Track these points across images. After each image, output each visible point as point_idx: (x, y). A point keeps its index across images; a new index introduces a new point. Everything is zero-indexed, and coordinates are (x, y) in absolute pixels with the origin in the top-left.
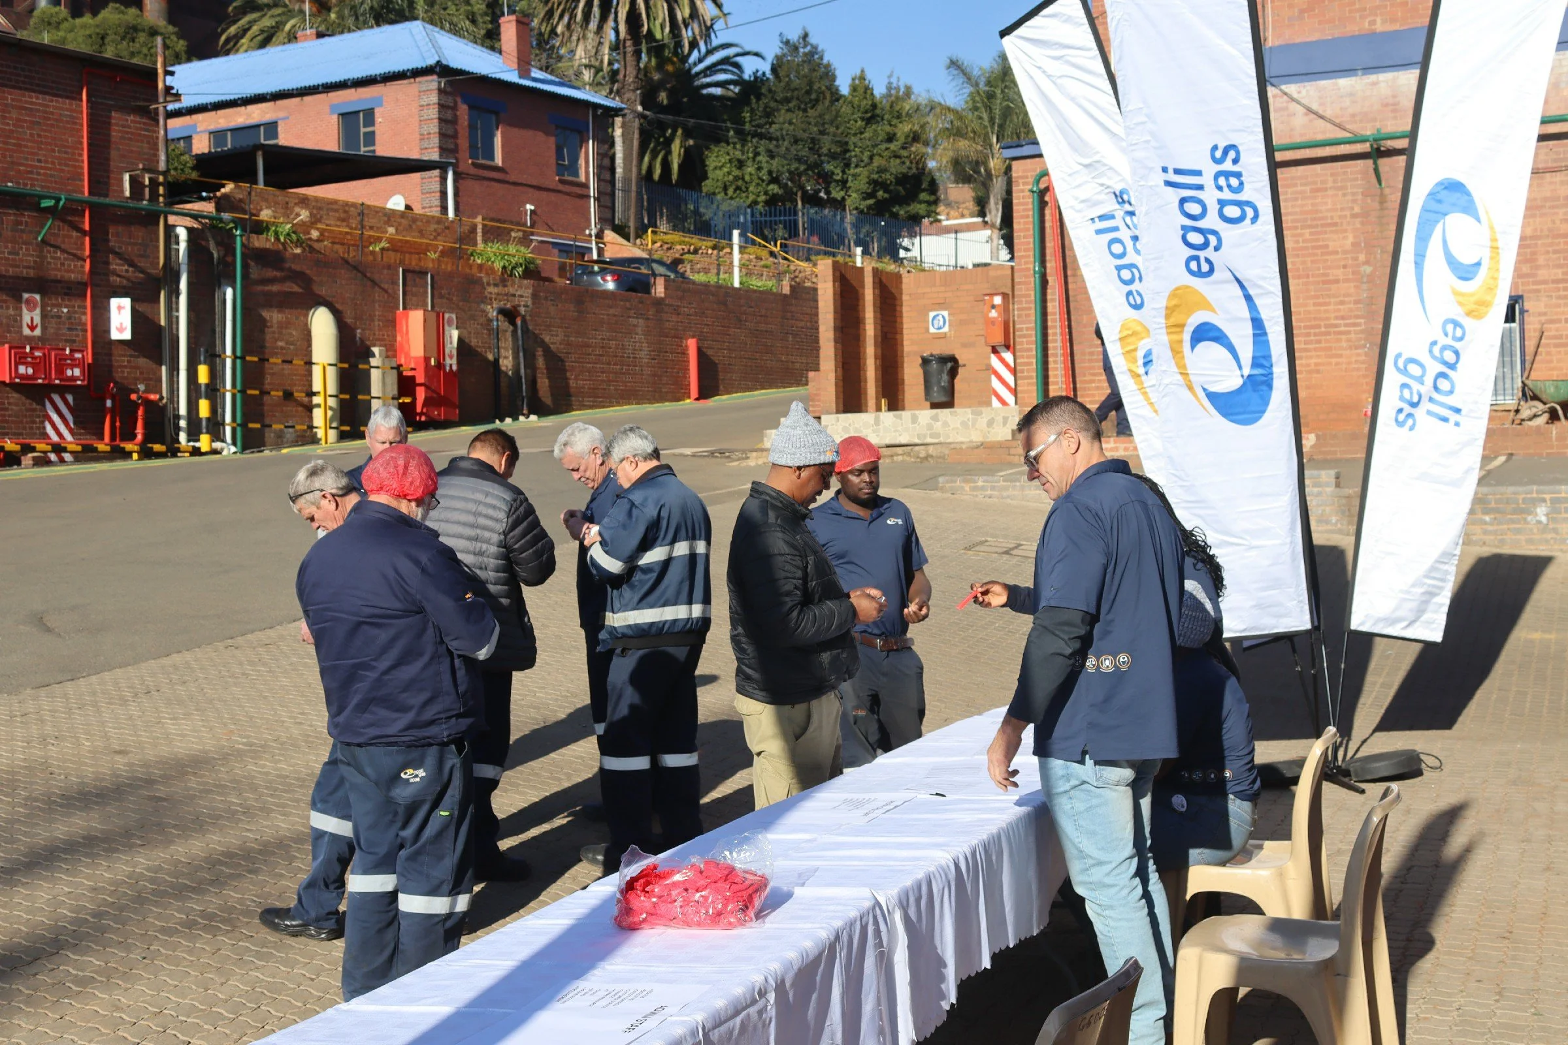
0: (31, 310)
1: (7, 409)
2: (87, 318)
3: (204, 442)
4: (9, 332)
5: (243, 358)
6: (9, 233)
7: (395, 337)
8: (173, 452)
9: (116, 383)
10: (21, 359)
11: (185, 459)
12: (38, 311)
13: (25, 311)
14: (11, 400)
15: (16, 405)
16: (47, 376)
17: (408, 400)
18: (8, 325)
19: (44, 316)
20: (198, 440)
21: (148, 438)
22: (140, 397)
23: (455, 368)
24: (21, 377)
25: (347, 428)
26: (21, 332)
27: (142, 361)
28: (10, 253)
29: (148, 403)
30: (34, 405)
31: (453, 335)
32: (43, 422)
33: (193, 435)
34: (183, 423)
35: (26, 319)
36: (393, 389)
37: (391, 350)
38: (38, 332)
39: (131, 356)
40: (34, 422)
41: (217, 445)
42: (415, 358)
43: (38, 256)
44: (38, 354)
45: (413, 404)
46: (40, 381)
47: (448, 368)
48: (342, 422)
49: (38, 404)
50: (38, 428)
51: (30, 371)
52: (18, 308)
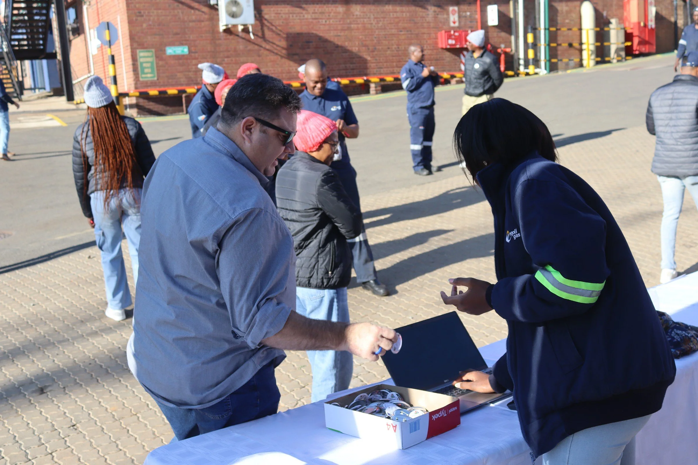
0: (453, 14)
1: (444, 60)
2: (478, 16)
3: (531, 69)
5: (548, 29)
7: (623, 13)
8: (517, 74)
9: (491, 45)
10: (450, 37)
11: (522, 77)
12: (456, 15)
13: (451, 15)
14: (447, 56)
15: (449, 57)
16: (461, 44)
17: (629, 44)
18: (444, 22)
19: (460, 17)
20: (528, 68)
21: (507, 69)
22: (502, 51)
23: (653, 26)
24: (450, 45)
25: (599, 59)
26: (450, 25)
27: (503, 34)
29: (506, 53)
30: (456, 57)
31: (652, 11)
32: (460, 65)
33: (526, 66)
34: (522, 62)
35: (452, 19)
36: (622, 38)
37: (622, 20)
38: (457, 24)
39: (498, 32)
40: (456, 64)
41: (537, 70)
42: (634, 24)
44: (457, 34)
45: (632, 46)
46: (458, 46)
47: (650, 27)
48: (597, 56)
49: (458, 56)
50: (457, 66)
51: (453, 42)
52: (448, 14)
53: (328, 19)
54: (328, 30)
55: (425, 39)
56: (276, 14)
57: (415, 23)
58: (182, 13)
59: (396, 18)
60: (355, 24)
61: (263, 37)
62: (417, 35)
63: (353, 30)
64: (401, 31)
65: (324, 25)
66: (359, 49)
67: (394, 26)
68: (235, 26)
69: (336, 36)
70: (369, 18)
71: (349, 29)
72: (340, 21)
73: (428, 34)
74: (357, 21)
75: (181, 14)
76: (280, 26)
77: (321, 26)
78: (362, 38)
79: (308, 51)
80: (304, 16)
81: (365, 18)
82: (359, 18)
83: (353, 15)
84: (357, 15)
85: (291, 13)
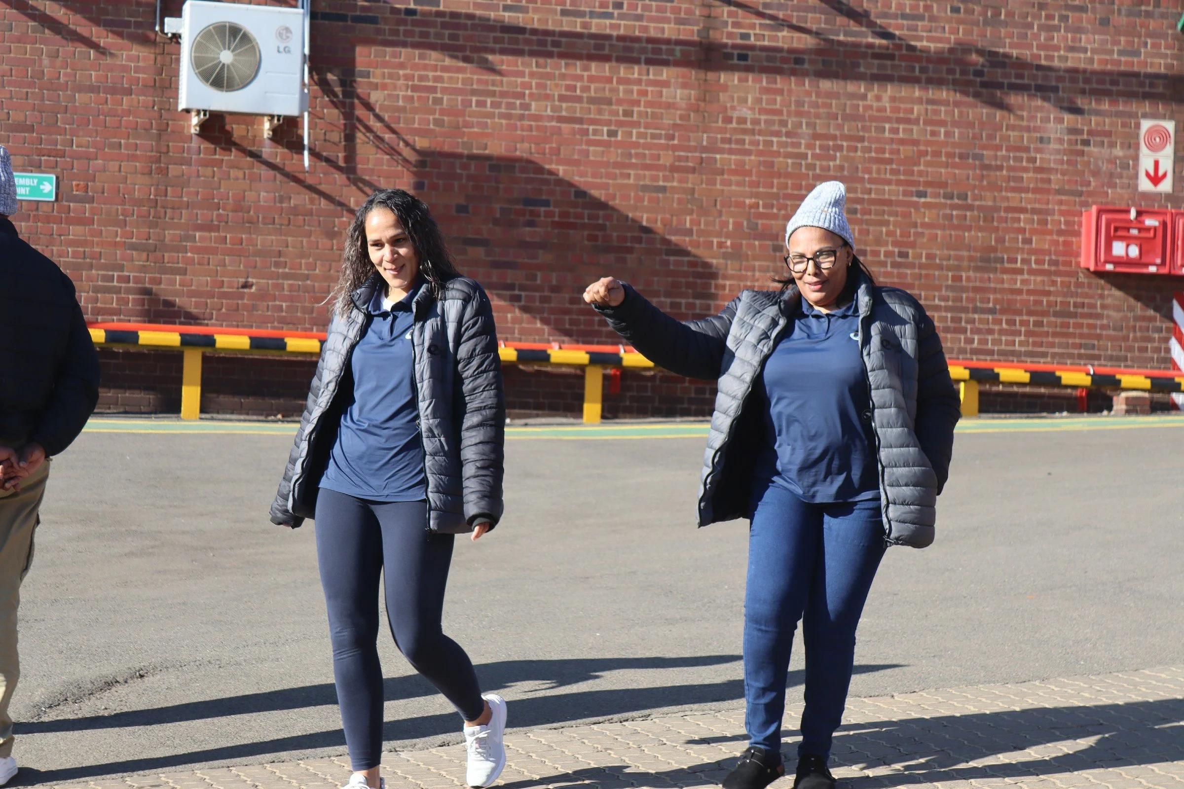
0: (1152, 148)
1: (1099, 316)
4: (1113, 186)
6: (1124, 20)
10: (1119, 231)
12: (1169, 149)
13: (1144, 150)
14: (1109, 301)
15: (1118, 309)
16: (1167, 261)
18: (1111, 175)
19: (1180, 158)
24: (1117, 261)
26: (1136, 186)
28: (1120, 53)
30: (1153, 312)
32: (1167, 340)
35: (1146, 163)
38: (1166, 186)
40: (1150, 340)
43: (1174, 57)
44: (1150, 222)
46: (1153, 269)
49: (1156, 309)
50: (1158, 350)
51: (1134, 251)
52: (1132, 145)
53: (620, 124)
54: (616, 165)
55: (1023, 231)
56: (415, 88)
57: (988, 167)
58: (55, 55)
59: (902, 142)
60: (731, 152)
61: (350, 169)
62: (988, 214)
63: (722, 172)
64: (924, 195)
65: (607, 144)
66: (736, 247)
67: (894, 172)
68: (250, 118)
69: (645, 188)
70: (788, 134)
71: (703, 167)
72: (672, 138)
73: (1034, 211)
74: (743, 142)
75: (46, 61)
76: (424, 133)
77: (591, 148)
78: (757, 205)
79: (527, 233)
80: (526, 107)
81: (778, 134)
82: (752, 132)
83: (728, 120)
84: (742, 120)
85: (474, 92)
